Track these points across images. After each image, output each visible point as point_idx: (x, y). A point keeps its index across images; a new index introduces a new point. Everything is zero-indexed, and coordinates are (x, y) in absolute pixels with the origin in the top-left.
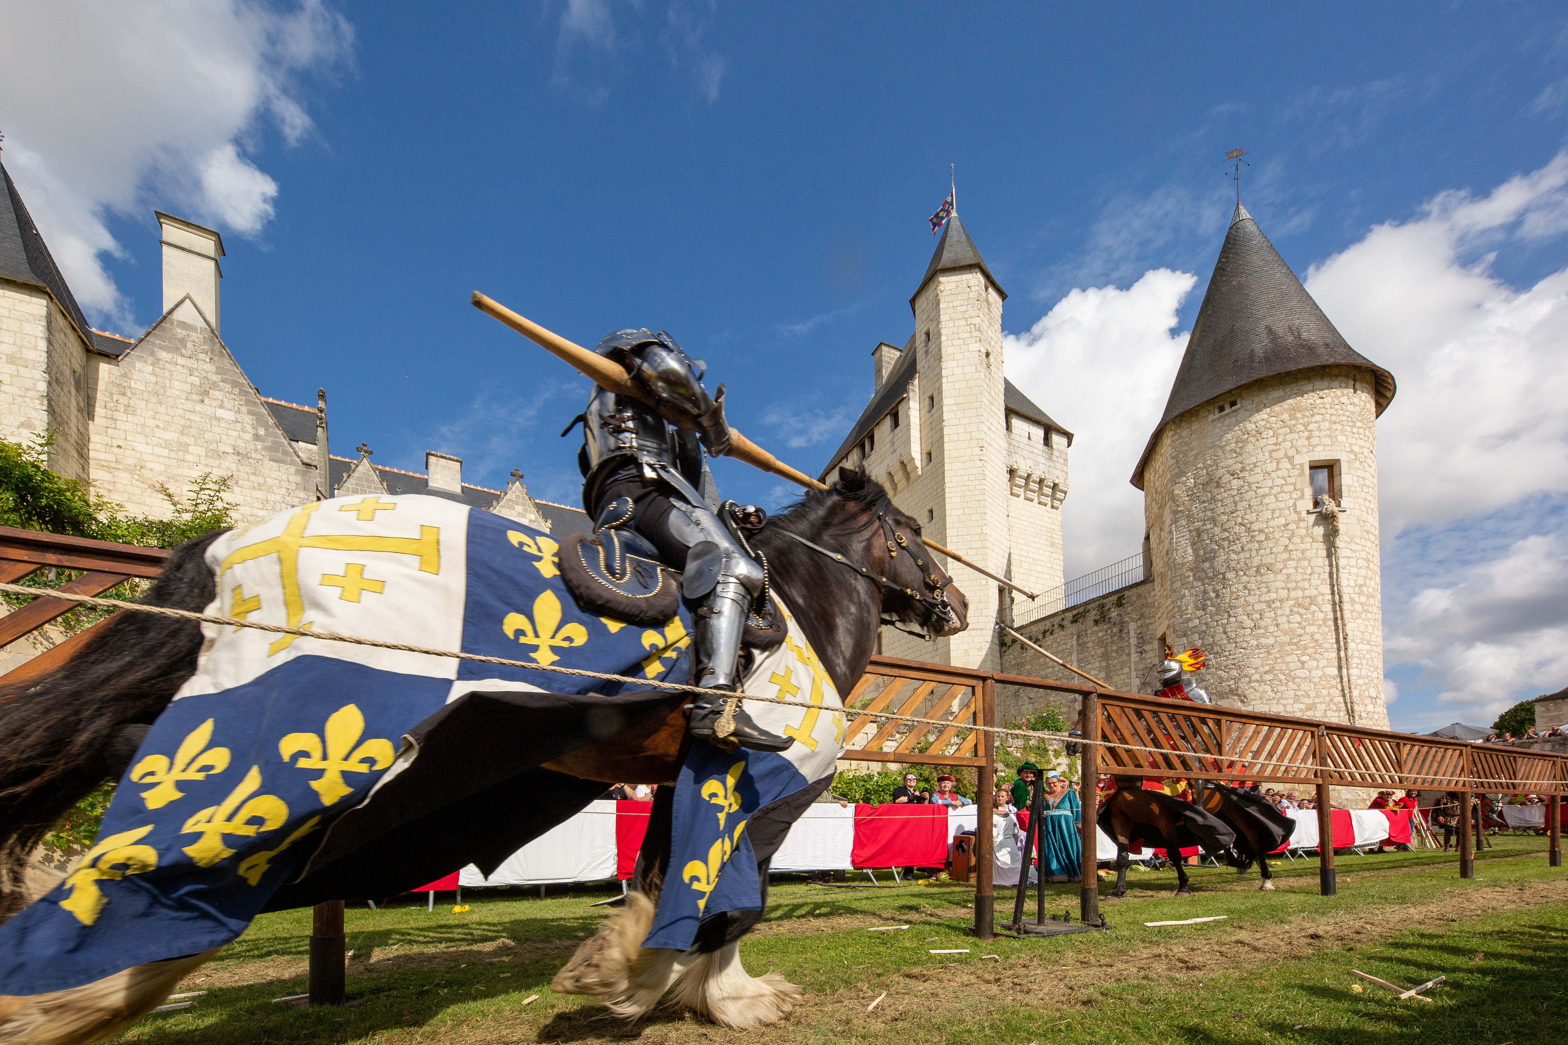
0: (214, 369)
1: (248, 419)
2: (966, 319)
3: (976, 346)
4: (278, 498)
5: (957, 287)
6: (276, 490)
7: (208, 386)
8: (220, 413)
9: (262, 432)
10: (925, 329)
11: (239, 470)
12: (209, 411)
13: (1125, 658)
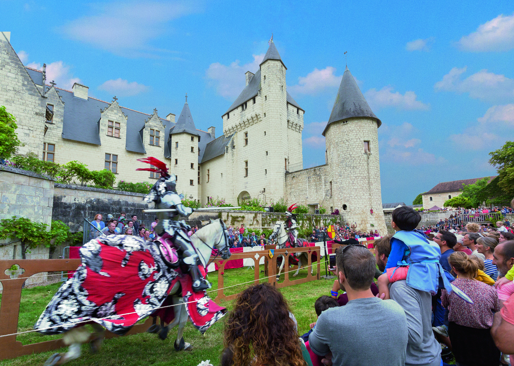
0: (8, 57)
1: (21, 78)
2: (276, 75)
3: (279, 84)
4: (31, 109)
5: (274, 65)
6: (30, 106)
7: (5, 63)
8: (9, 74)
9: (26, 83)
10: (264, 75)
11: (15, 97)
12: (5, 73)
13: (321, 186)
